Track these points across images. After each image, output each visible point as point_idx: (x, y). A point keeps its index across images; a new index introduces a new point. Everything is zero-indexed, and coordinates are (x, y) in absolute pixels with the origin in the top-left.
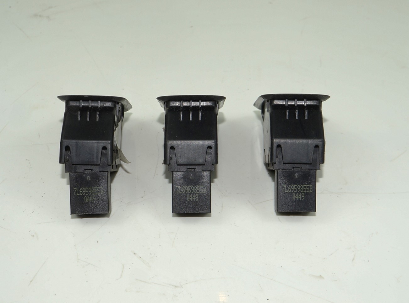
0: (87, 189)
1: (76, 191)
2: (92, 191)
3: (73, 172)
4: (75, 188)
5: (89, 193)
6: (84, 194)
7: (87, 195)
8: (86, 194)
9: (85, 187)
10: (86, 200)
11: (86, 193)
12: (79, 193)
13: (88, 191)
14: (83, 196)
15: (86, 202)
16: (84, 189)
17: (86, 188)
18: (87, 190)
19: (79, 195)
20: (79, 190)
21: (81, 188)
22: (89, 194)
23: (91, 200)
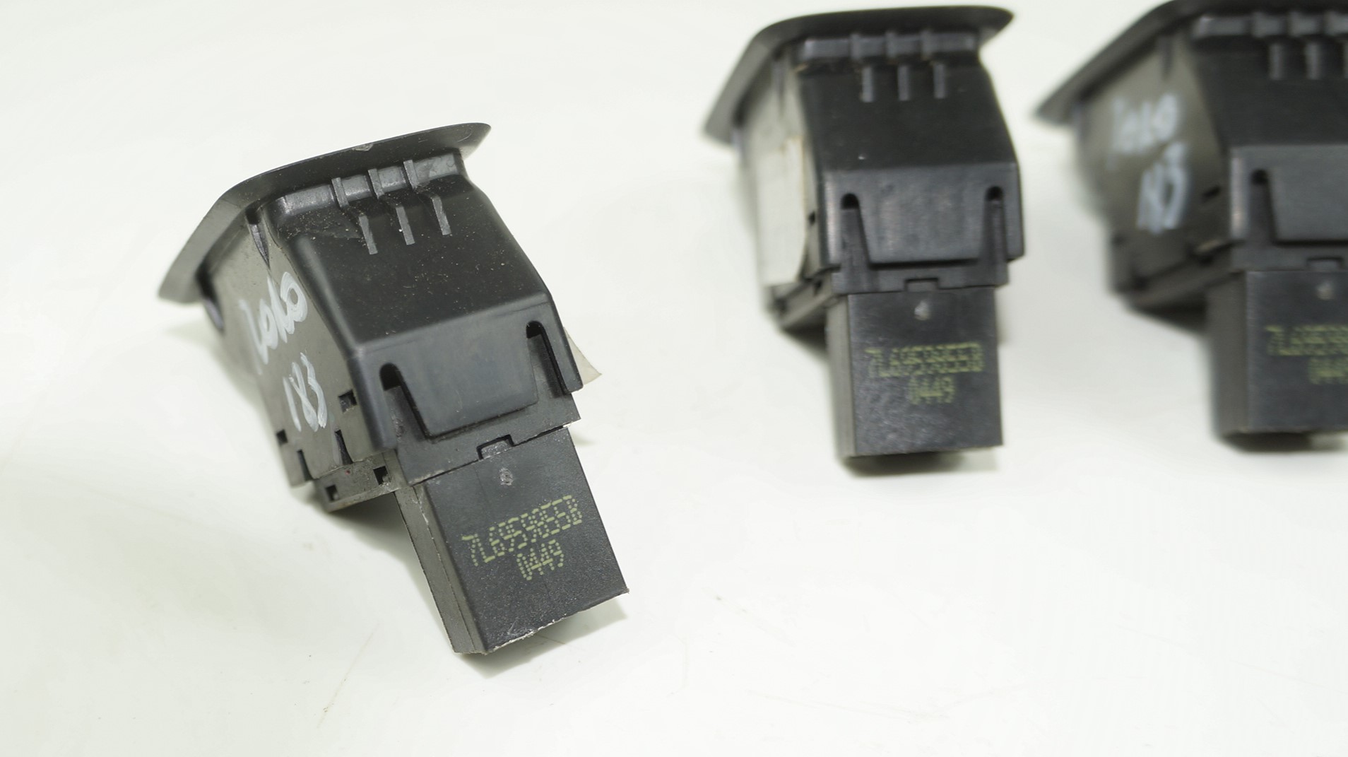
0: (513, 523)
1: (477, 548)
2: (537, 527)
3: (437, 473)
4: (471, 537)
5: (529, 534)
6: (511, 550)
7: (525, 547)
8: (520, 547)
9: (505, 519)
10: (526, 569)
11: (519, 540)
12: (489, 551)
13: (524, 530)
14: (510, 558)
15: (529, 578)
16: (503, 528)
17: (510, 521)
18: (517, 526)
19: (493, 557)
20: (488, 536)
21: (492, 529)
22: (529, 542)
23: (545, 563)
